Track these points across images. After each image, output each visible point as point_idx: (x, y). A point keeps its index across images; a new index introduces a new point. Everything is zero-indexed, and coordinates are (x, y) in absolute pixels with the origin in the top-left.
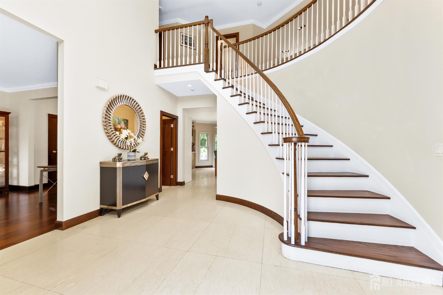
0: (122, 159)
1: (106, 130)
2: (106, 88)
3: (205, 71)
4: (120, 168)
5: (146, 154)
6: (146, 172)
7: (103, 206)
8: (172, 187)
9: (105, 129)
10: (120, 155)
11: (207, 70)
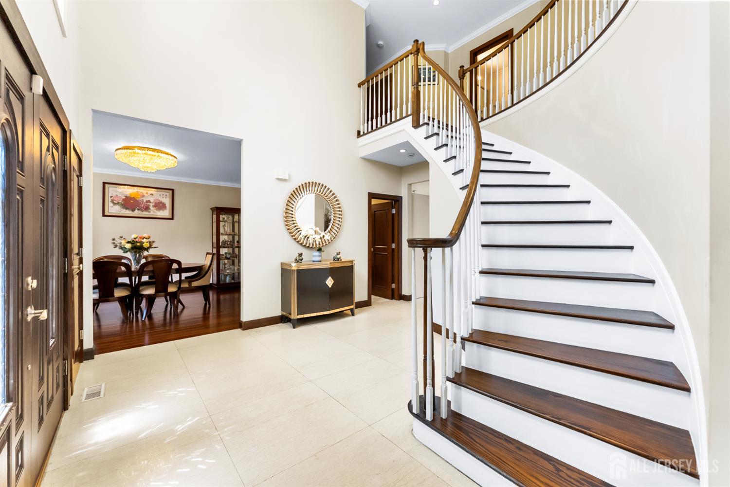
0: (302, 259)
1: (287, 227)
2: (287, 178)
3: (413, 127)
4: (295, 270)
5: (338, 254)
6: (330, 277)
7: (284, 313)
8: (395, 302)
9: (286, 225)
10: (300, 255)
11: (417, 125)
